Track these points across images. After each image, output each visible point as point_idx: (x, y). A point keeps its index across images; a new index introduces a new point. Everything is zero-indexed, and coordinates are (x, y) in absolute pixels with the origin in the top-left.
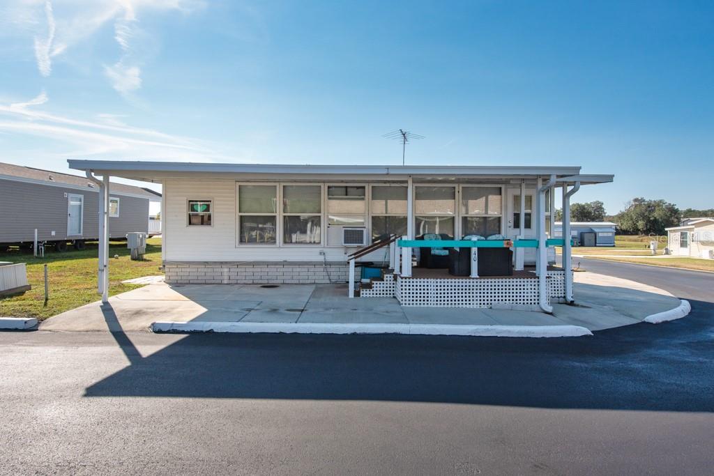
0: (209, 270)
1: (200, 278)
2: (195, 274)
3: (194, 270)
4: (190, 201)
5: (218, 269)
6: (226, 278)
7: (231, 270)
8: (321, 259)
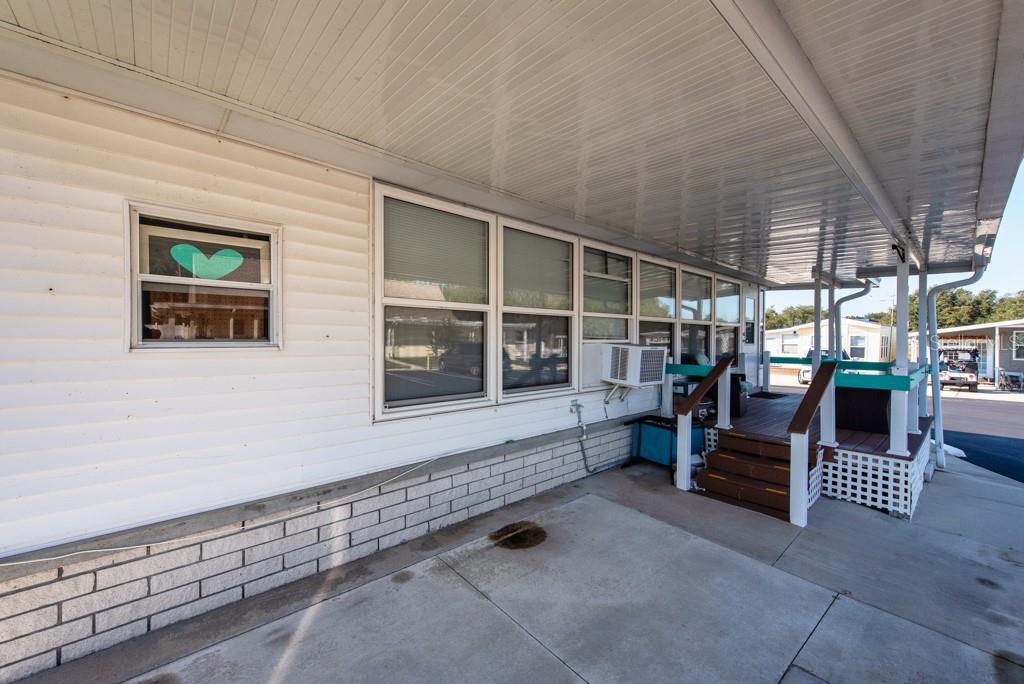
0: (262, 538)
1: (210, 587)
2: (188, 574)
3: (183, 557)
4: (145, 220)
5: (303, 522)
6: (339, 543)
7: (359, 508)
8: (569, 421)
